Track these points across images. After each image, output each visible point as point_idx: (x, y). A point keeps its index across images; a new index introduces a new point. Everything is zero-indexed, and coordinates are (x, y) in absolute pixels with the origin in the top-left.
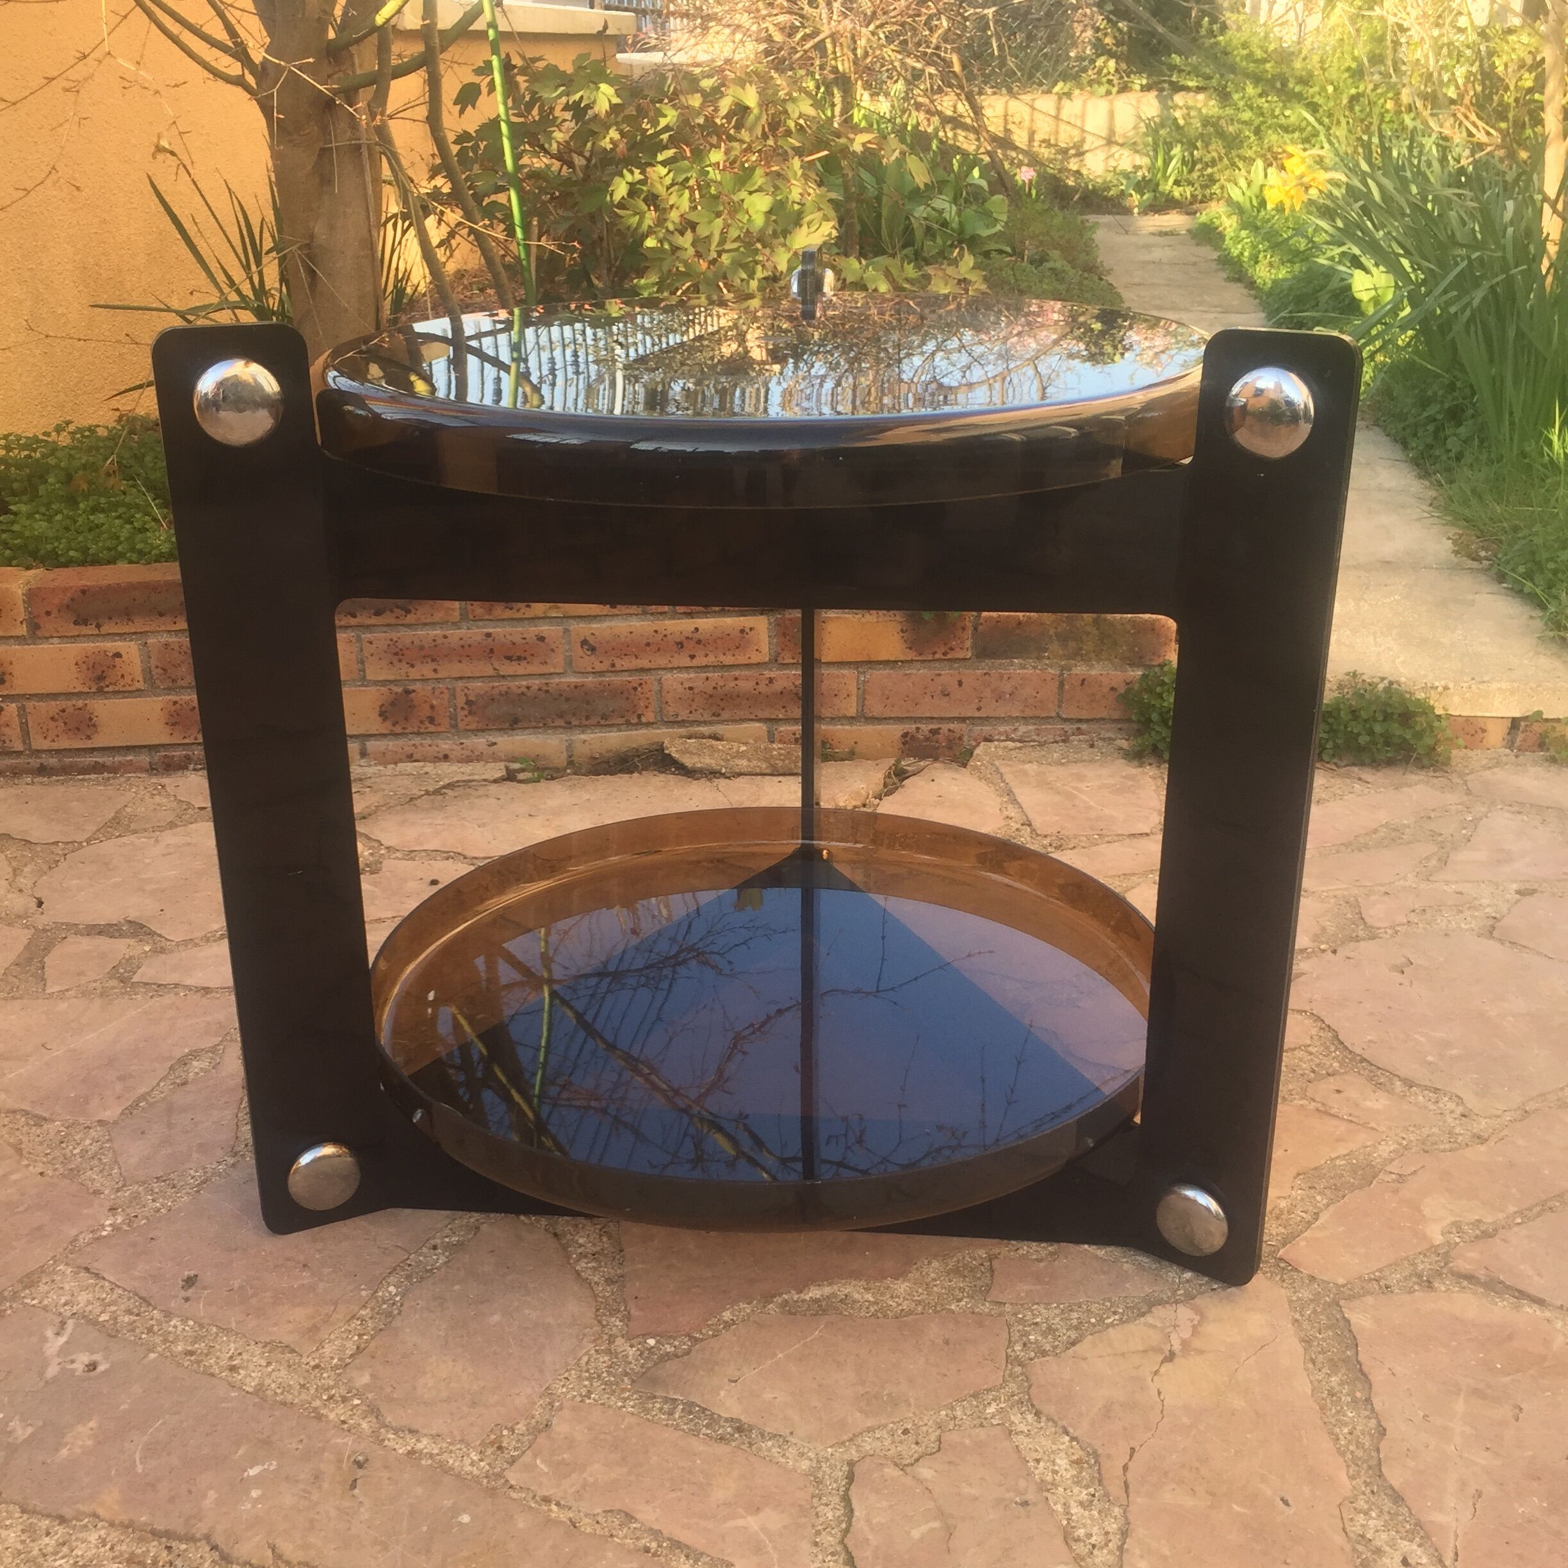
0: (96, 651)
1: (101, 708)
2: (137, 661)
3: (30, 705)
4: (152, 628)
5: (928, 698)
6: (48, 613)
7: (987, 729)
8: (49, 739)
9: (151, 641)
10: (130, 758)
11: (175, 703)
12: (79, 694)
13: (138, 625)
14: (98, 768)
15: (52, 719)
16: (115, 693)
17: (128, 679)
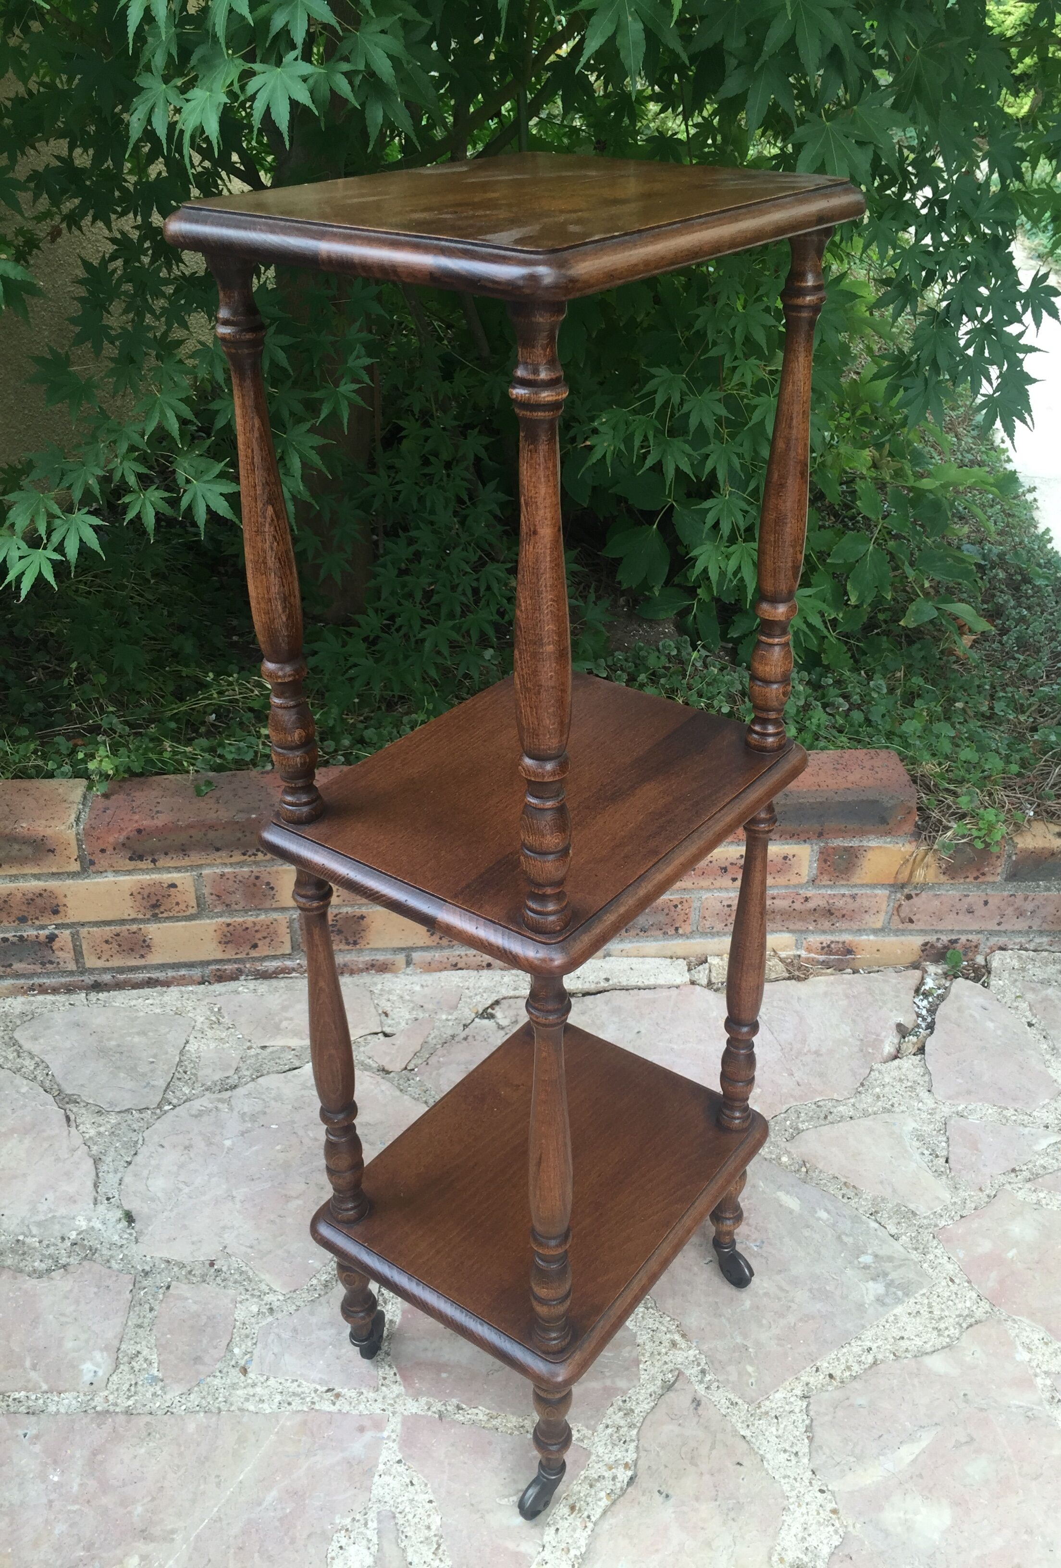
0: (152, 883)
1: (153, 930)
2: (192, 890)
3: (83, 931)
4: (208, 861)
5: (953, 916)
6: (103, 851)
7: (1002, 940)
8: (104, 958)
9: (206, 872)
10: (183, 972)
11: (229, 925)
12: (134, 921)
13: (195, 858)
14: (151, 983)
15: (107, 942)
16: (167, 918)
17: (182, 906)
